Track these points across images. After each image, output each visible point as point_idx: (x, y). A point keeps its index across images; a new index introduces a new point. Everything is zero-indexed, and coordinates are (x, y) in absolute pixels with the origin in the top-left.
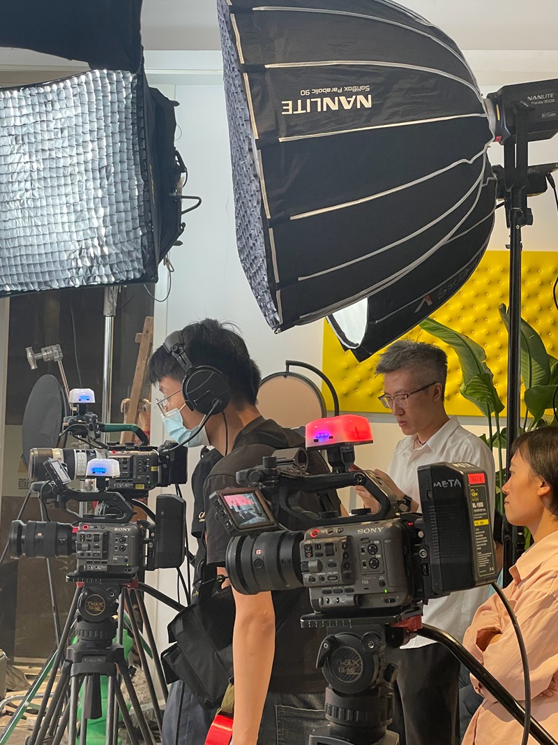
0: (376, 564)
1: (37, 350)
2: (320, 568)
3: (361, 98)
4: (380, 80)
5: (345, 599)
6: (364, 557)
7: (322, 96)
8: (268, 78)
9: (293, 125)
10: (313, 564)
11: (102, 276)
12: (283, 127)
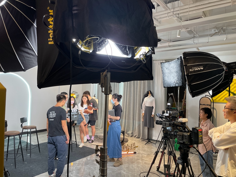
0: (186, 138)
1: (170, 94)
2: (179, 137)
3: (201, 68)
5: (182, 142)
6: (184, 137)
7: (195, 68)
8: (188, 67)
10: (178, 137)
11: (177, 85)
12: (190, 73)
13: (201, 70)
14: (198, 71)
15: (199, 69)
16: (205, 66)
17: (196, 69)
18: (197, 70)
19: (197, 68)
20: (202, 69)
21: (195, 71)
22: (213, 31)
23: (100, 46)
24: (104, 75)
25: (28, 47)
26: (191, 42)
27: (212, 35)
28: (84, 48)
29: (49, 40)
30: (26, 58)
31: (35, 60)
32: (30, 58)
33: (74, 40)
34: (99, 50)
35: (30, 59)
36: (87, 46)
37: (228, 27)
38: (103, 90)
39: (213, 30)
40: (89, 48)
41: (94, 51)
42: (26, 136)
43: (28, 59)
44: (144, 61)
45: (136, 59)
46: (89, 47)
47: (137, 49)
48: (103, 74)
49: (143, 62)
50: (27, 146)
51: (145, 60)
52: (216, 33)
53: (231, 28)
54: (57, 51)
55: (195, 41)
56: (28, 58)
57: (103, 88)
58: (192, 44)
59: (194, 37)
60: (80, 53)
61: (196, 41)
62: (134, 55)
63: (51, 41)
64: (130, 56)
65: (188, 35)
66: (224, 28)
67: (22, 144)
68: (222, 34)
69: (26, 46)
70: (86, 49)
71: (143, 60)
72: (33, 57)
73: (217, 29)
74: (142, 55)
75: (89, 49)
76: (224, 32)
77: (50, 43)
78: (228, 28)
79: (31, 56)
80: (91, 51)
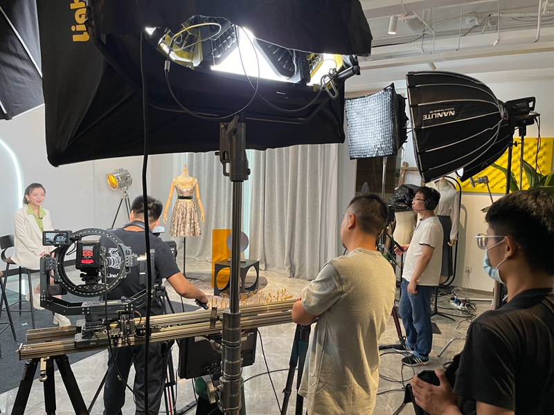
3: (451, 112)
4: (458, 106)
7: (437, 113)
8: (419, 108)
9: (427, 122)
11: (381, 153)
12: (423, 123)
13: (450, 118)
14: (444, 119)
15: (446, 115)
16: (459, 107)
17: (439, 114)
18: (441, 116)
19: (440, 112)
20: (453, 114)
21: (435, 120)
22: (467, 24)
23: (220, 50)
24: (229, 129)
25: (15, 51)
26: (416, 48)
27: (465, 33)
28: (176, 53)
29: (73, 28)
30: (10, 82)
31: (36, 89)
32: (24, 83)
33: (150, 31)
34: (218, 61)
35: (21, 85)
36: (184, 50)
37: (502, 13)
38: (228, 171)
39: (467, 20)
40: (191, 54)
41: (206, 63)
42: (17, 280)
43: (16, 84)
44: (334, 94)
45: (312, 87)
46: (190, 51)
47: (313, 59)
48: (226, 127)
49: (331, 95)
50: (20, 303)
51: (335, 90)
52: (476, 26)
53: (510, 15)
54: (99, 61)
55: (425, 47)
56: (18, 82)
57: (228, 165)
58: (419, 54)
59: (423, 37)
60: (169, 69)
61: (429, 45)
62: (306, 77)
63: (81, 33)
64: (296, 79)
65: (410, 32)
66: (494, 15)
67: (8, 300)
68: (488, 30)
69: (11, 48)
70: (182, 57)
71: (331, 90)
72: (29, 80)
73: (478, 18)
74: (327, 78)
75: (189, 58)
76: (493, 25)
77: (76, 38)
78: (504, 15)
79: (26, 79)
80: (196, 64)
